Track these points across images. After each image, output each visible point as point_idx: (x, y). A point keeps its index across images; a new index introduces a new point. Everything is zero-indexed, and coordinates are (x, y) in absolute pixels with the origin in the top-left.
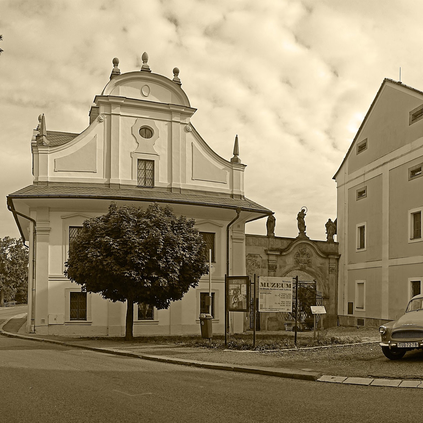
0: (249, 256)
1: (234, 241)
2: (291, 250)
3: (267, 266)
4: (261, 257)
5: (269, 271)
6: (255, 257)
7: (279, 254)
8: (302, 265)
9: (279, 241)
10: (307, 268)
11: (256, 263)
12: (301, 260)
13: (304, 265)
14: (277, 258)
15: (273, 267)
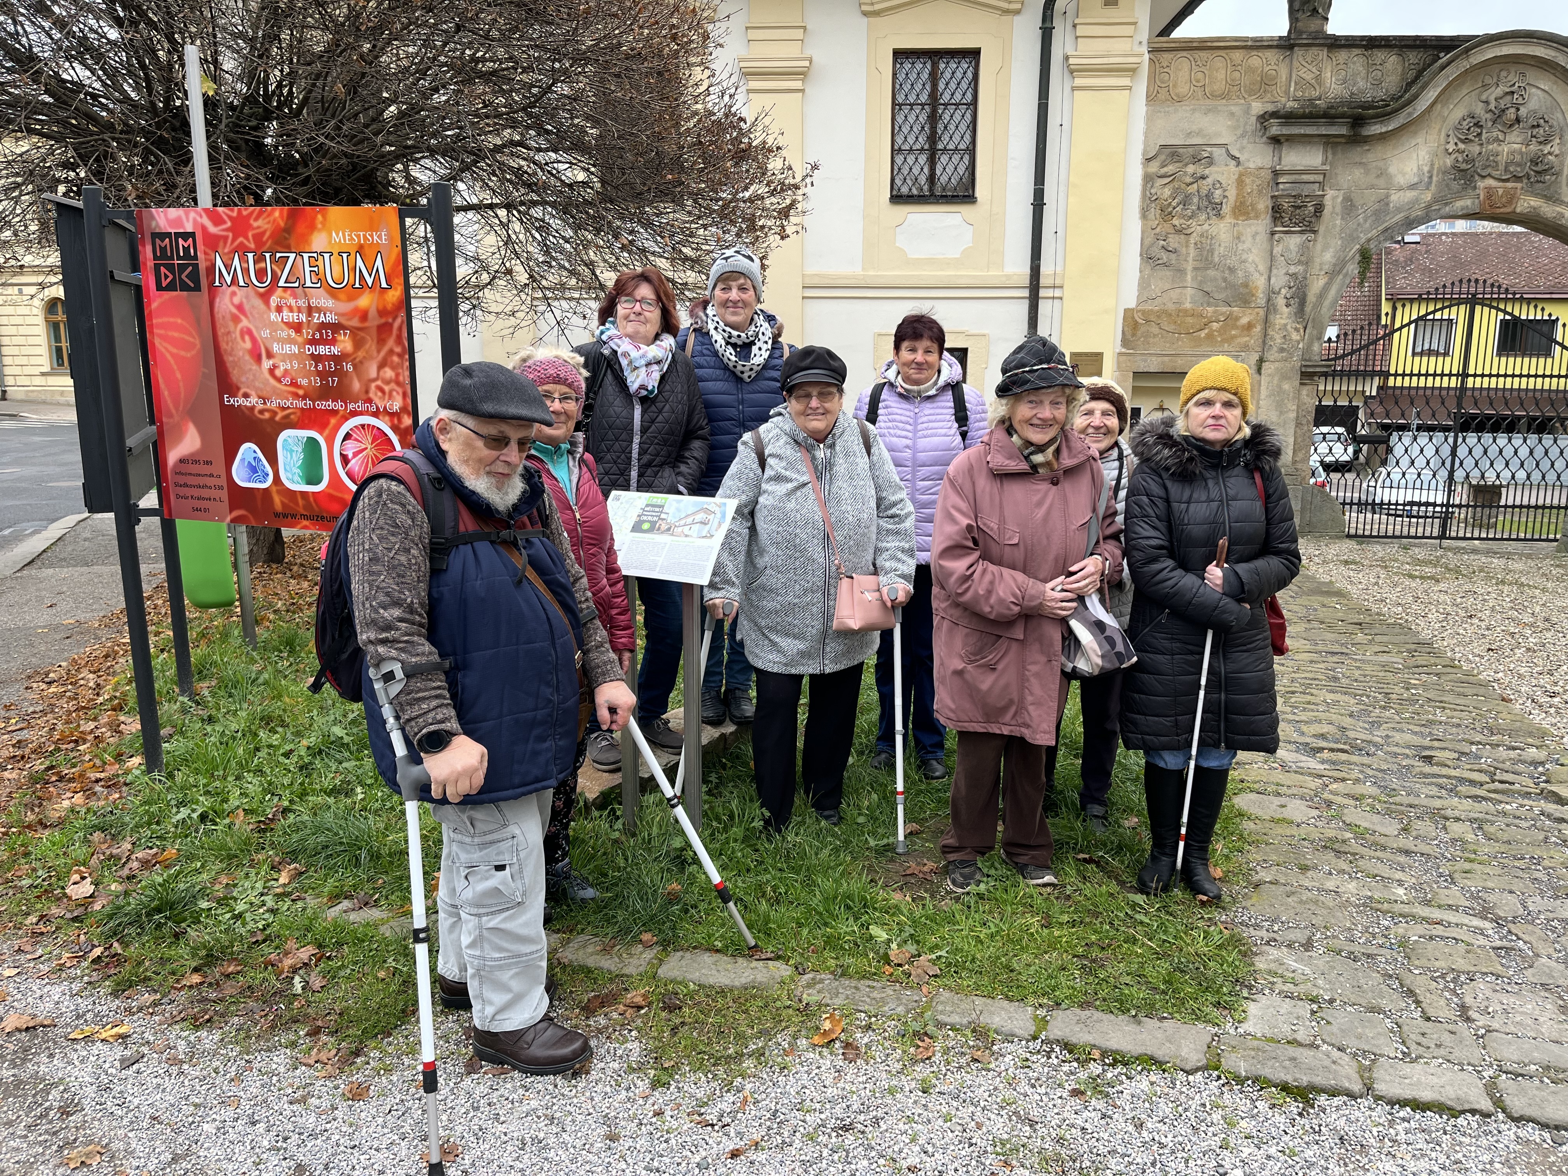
0: (1162, 157)
1: (1078, 82)
2: (1422, 104)
3: (1264, 204)
4: (1234, 158)
5: (1273, 233)
6: (1196, 160)
7: (1344, 131)
8: (1488, 189)
9: (1356, 61)
10: (1527, 203)
11: (1204, 192)
12: (1491, 162)
13: (1509, 185)
14: (1334, 154)
15: (1300, 207)
